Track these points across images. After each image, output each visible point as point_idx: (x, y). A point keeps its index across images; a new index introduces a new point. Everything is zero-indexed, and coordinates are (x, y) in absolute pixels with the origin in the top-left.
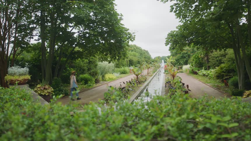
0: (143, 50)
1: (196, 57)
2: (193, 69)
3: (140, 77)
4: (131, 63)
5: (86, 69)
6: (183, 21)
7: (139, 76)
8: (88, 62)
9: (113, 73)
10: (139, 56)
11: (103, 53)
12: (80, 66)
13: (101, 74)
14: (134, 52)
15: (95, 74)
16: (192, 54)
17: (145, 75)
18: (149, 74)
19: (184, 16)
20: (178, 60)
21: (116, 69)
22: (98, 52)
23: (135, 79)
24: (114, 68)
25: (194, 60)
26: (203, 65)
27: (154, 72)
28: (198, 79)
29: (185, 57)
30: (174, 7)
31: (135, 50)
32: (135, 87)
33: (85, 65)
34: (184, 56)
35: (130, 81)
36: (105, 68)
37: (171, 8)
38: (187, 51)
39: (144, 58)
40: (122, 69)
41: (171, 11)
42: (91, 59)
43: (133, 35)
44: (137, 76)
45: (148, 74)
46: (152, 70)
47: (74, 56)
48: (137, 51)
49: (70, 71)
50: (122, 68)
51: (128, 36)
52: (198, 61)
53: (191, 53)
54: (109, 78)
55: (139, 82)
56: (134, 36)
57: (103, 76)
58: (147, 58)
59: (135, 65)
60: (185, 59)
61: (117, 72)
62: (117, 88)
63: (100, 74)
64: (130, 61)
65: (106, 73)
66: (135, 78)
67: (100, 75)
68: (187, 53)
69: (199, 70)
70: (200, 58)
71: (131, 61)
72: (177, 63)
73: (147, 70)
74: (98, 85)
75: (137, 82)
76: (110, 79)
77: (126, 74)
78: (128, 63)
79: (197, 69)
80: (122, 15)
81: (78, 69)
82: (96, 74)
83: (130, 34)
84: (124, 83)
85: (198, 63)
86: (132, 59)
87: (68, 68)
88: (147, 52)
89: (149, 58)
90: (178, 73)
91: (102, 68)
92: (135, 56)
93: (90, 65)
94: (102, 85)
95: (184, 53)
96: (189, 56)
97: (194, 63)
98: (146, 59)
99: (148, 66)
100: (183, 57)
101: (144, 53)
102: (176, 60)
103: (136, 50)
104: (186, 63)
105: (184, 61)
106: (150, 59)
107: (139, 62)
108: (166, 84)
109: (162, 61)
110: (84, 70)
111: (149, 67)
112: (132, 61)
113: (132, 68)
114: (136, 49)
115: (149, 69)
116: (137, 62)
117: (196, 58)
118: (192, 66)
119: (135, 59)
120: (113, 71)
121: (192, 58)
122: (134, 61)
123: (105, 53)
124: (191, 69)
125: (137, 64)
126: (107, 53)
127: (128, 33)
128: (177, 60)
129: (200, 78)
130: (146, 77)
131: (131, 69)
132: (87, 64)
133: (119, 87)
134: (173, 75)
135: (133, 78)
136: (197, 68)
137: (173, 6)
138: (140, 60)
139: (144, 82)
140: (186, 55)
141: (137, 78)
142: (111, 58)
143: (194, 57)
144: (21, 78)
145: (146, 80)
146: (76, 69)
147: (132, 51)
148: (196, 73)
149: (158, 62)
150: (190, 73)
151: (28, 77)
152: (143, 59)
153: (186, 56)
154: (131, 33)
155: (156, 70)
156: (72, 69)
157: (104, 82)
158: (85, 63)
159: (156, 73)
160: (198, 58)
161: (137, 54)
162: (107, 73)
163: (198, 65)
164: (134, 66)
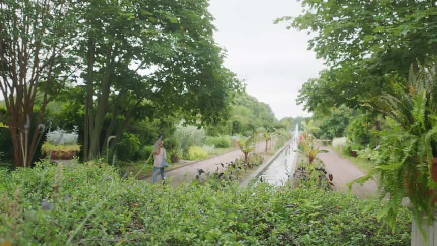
0: (260, 103)
1: (358, 124)
2: (350, 147)
3: (252, 155)
4: (236, 128)
5: (156, 136)
6: (330, 64)
7: (249, 154)
8: (160, 123)
9: (202, 146)
10: (252, 115)
11: (188, 110)
12: (146, 130)
13: (182, 147)
14: (242, 107)
15: (171, 146)
16: (351, 118)
17: (261, 154)
18: (268, 152)
19: (333, 55)
20: (326, 126)
21: (209, 138)
22: (179, 109)
23: (241, 160)
24: (204, 136)
25: (352, 130)
26: (370, 140)
27: (279, 148)
28: (356, 166)
29: (338, 123)
30: (314, 42)
31: (244, 103)
32: (242, 174)
33: (154, 129)
34: (337, 120)
35: (234, 162)
36: (188, 136)
37: (309, 43)
38: (342, 111)
39: (262, 120)
40: (219, 138)
41: (309, 49)
42: (165, 119)
43: (243, 83)
44: (246, 153)
45: (266, 150)
46: (275, 143)
47: (139, 113)
48: (248, 104)
49: (129, 138)
50: (218, 136)
51: (235, 86)
52: (360, 133)
53: (350, 115)
54: (195, 154)
55: (248, 164)
56: (245, 85)
57: (186, 151)
58: (267, 119)
59: (243, 131)
60: (339, 127)
61: (209, 144)
62: (211, 173)
63: (180, 146)
64: (234, 124)
65: (190, 145)
66: (243, 158)
67: (180, 149)
68: (342, 116)
69: (360, 149)
70: (363, 127)
71: (236, 124)
72: (323, 134)
73: (266, 143)
74: (176, 165)
75: (246, 164)
76: (197, 156)
77: (226, 149)
78: (231, 128)
79: (358, 148)
80: (225, 51)
81: (141, 135)
82: (173, 146)
83: (237, 82)
84: (222, 165)
85: (361, 136)
86: (238, 120)
87: (126, 133)
88: (267, 106)
89: (271, 119)
90: (319, 152)
91: (184, 136)
92: (244, 114)
93: (163, 129)
94: (182, 166)
95: (337, 115)
96: (346, 121)
97: (353, 136)
98: (264, 121)
99: (267, 136)
100: (334, 122)
101: (263, 110)
102: (321, 128)
103: (246, 103)
104: (340, 134)
105: (337, 130)
106: (274, 122)
107: (251, 127)
108: (296, 171)
109: (295, 127)
110: (152, 138)
111: (270, 139)
112: (238, 123)
113: (237, 137)
114: (247, 101)
115: (269, 141)
116: (248, 126)
117: (357, 127)
118: (351, 140)
119: (244, 121)
120: (203, 141)
121: (350, 126)
122: (241, 124)
123: (192, 111)
124: (347, 146)
125: (247, 130)
126: (196, 111)
127: (235, 79)
128: (324, 128)
129: (361, 164)
130: (262, 156)
131: (235, 140)
132: (158, 128)
133: (215, 172)
134: (310, 156)
135: (239, 158)
136: (359, 146)
137: (313, 40)
138: (253, 123)
139: (257, 165)
140: (341, 117)
141: (246, 157)
142: (203, 120)
143: (354, 124)
144: (68, 149)
145: (261, 163)
146: (139, 135)
147: (240, 104)
148: (354, 154)
149: (288, 127)
150: (345, 154)
151: (77, 148)
152: (259, 121)
153: (341, 121)
154: (240, 80)
155: (282, 145)
156: (131, 134)
157: (185, 161)
158: (154, 126)
159: (281, 149)
160: (360, 126)
161: (248, 111)
162: (192, 146)
163: (360, 139)
164: (240, 134)
